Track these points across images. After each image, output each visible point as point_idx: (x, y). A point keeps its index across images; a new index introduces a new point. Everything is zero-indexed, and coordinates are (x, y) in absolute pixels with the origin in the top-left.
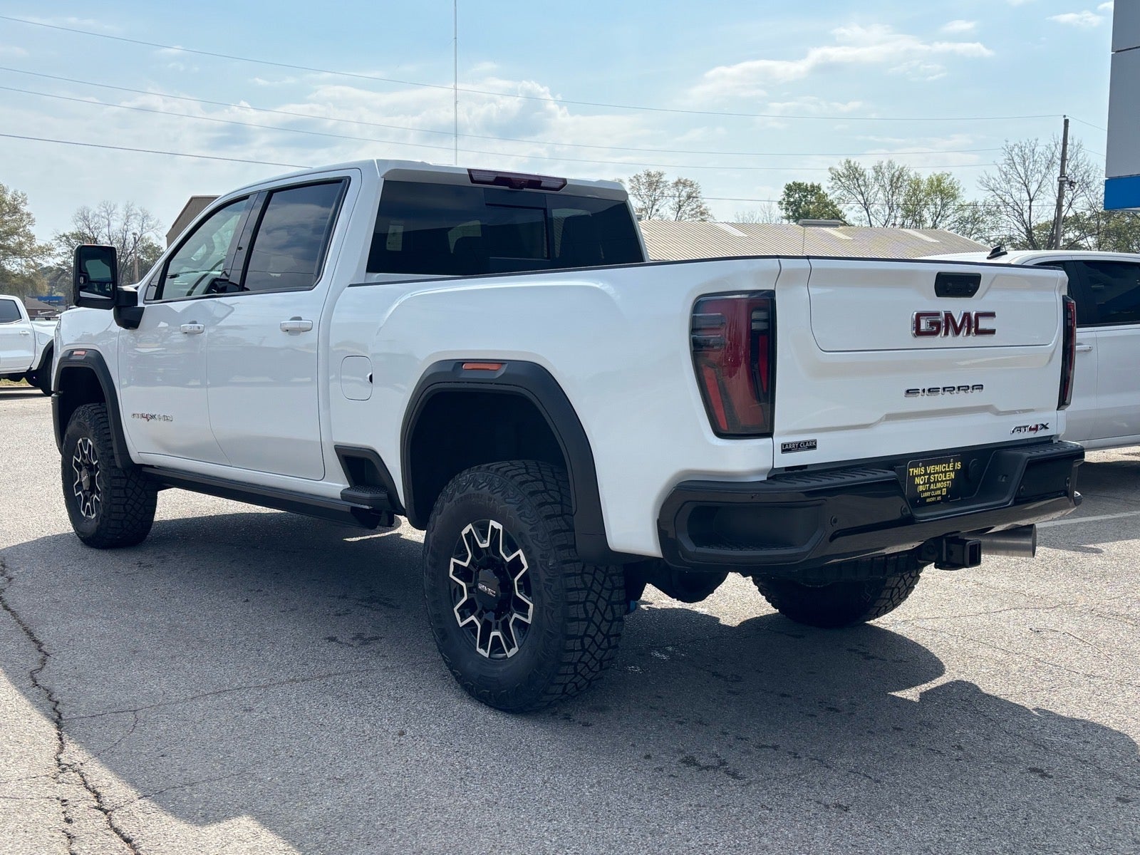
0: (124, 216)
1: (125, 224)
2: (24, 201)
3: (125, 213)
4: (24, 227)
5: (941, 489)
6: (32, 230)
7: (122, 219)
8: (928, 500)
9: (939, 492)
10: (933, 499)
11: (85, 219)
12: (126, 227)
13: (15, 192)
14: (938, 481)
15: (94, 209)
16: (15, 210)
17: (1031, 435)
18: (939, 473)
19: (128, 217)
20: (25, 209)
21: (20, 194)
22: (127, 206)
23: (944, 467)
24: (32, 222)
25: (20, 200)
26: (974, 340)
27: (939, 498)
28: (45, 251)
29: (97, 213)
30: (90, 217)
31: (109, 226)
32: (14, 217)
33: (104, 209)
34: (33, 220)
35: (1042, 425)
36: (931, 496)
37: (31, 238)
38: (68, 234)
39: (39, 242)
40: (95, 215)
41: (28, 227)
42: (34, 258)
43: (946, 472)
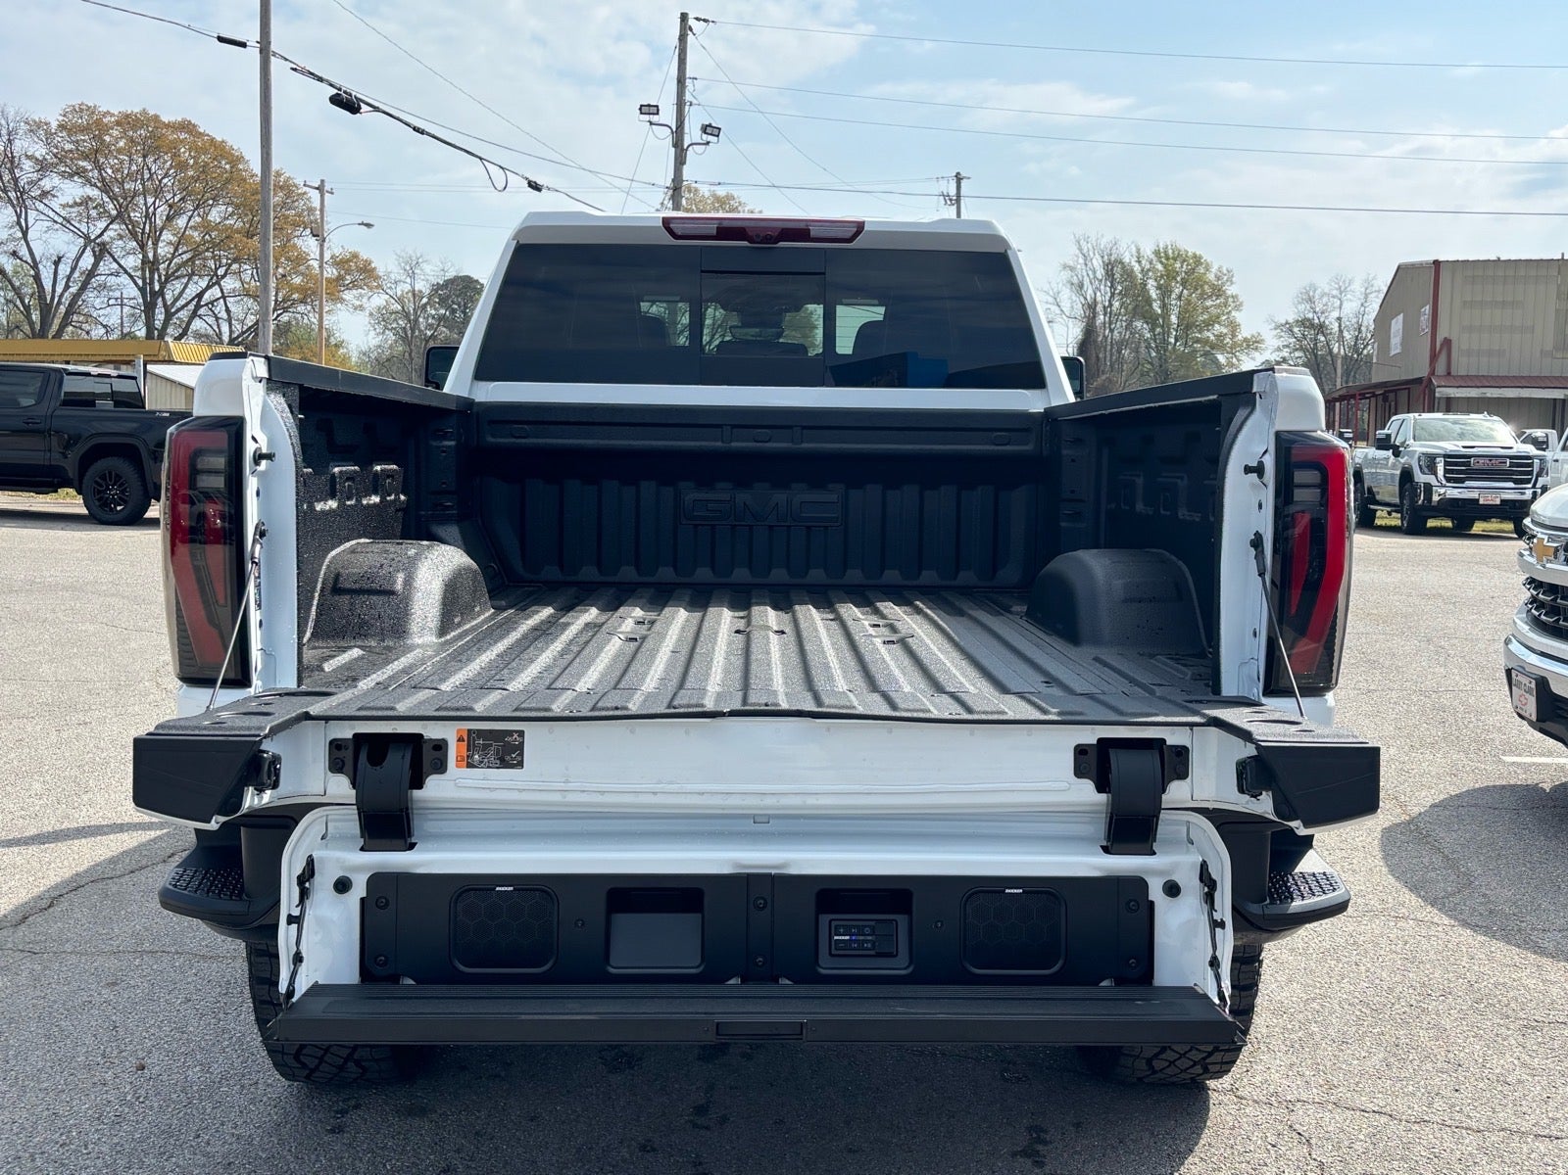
0: (1361, 294)
1: (1362, 305)
2: (1230, 281)
3: (1363, 290)
4: (1228, 313)
6: (1237, 316)
7: (1359, 299)
11: (1311, 300)
12: (1363, 309)
13: (1220, 270)
15: (1324, 285)
16: (1218, 292)
19: (1366, 296)
20: (1231, 290)
21: (1225, 272)
22: (1367, 281)
24: (1238, 308)
25: (1225, 278)
28: (1253, 344)
29: (1326, 290)
30: (1317, 297)
31: (1340, 308)
32: (1218, 301)
33: (1337, 286)
34: (1241, 305)
37: (1234, 327)
38: (1291, 321)
39: (1244, 333)
40: (1323, 294)
41: (1233, 313)
42: (1237, 354)
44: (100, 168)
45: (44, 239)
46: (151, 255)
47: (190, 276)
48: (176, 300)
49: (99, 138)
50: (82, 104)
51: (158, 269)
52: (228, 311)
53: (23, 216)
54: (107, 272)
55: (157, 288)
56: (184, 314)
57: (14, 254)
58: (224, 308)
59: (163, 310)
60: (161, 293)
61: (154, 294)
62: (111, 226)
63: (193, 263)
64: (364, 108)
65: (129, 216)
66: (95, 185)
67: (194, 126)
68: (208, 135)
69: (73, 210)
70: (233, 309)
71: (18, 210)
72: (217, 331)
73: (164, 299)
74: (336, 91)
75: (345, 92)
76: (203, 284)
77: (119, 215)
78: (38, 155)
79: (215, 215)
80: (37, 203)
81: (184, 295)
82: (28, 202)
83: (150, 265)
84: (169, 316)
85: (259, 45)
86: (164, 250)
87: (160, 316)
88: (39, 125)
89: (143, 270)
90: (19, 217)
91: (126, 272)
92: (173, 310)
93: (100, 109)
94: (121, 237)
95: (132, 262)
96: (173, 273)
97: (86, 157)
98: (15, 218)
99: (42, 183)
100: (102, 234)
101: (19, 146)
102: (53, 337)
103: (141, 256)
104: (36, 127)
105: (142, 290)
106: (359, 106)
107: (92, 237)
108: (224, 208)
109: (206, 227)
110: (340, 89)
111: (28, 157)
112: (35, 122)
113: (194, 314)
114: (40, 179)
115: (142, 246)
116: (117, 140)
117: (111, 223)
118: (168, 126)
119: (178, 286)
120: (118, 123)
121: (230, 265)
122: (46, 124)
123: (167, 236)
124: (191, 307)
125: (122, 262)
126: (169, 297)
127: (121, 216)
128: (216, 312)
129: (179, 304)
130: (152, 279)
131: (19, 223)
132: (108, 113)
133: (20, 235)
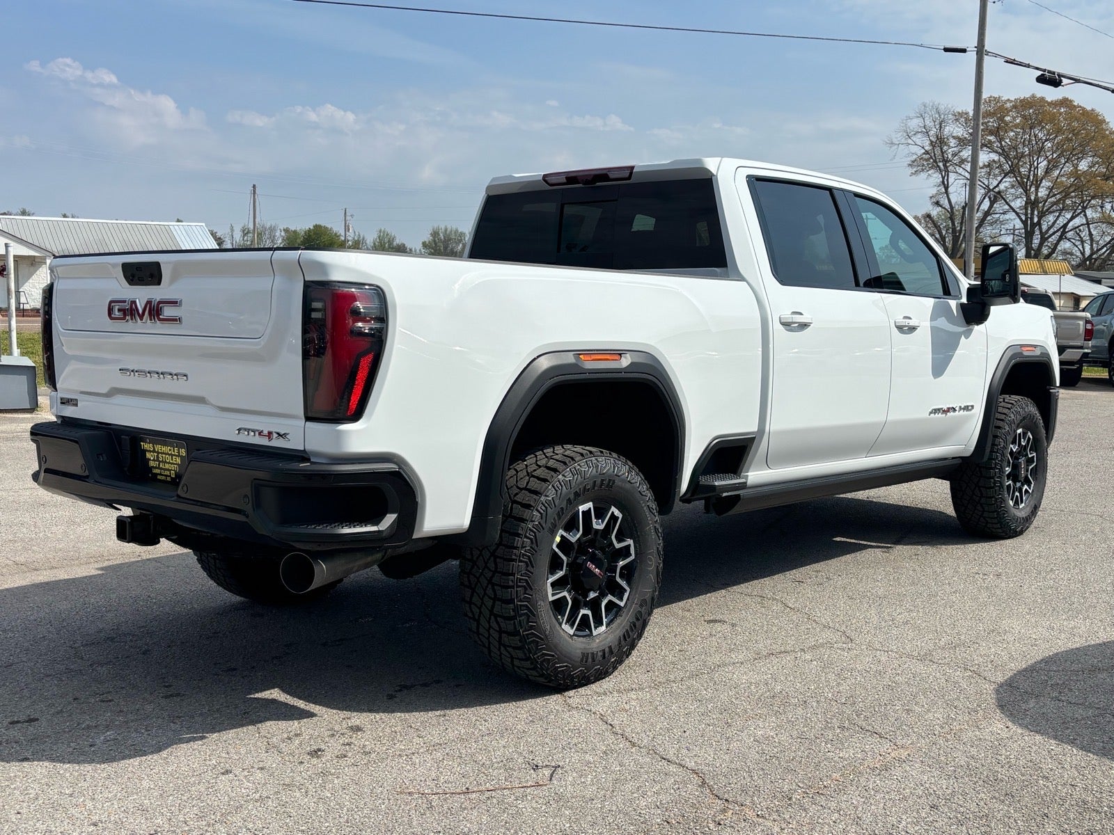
5: (170, 470)
8: (159, 477)
9: (168, 473)
10: (163, 478)
14: (166, 462)
17: (264, 441)
18: (166, 454)
23: (170, 450)
26: (159, 327)
27: (169, 479)
35: (278, 433)
36: (161, 474)
43: (172, 455)
44: (1001, 140)
45: (958, 192)
46: (1033, 198)
47: (1061, 210)
48: (1049, 229)
49: (1001, 119)
50: (991, 97)
51: (1038, 207)
52: (1091, 234)
53: (946, 178)
54: (1001, 212)
55: (1036, 220)
56: (1053, 239)
57: (937, 204)
58: (1088, 233)
59: (1039, 236)
60: (1039, 223)
61: (1033, 225)
62: (1004, 180)
63: (1064, 201)
64: (1065, 81)
65: (1019, 171)
66: (996, 152)
67: (1071, 101)
68: (1081, 107)
69: (983, 170)
70: (1094, 233)
71: (943, 174)
72: (1082, 249)
73: (1040, 229)
74: (1040, 73)
75: (1049, 72)
76: (1069, 216)
77: (1012, 171)
78: (960, 135)
79: (1083, 166)
80: (957, 168)
81: (1056, 225)
82: (951, 168)
83: (1032, 204)
84: (1044, 239)
85: (976, 49)
86: (1042, 193)
87: (1036, 241)
88: (961, 115)
89: (1026, 209)
90: (943, 178)
91: (1014, 211)
92: (1046, 236)
93: (1003, 99)
94: (1013, 187)
95: (1018, 203)
96: (1047, 210)
97: (991, 133)
98: (941, 179)
99: (961, 154)
100: (998, 185)
101: (947, 130)
102: (959, 258)
103: (1025, 199)
104: (959, 116)
105: (1024, 223)
106: (1061, 80)
107: (991, 188)
108: (1091, 159)
109: (1076, 174)
110: (1044, 71)
111: (954, 137)
112: (959, 113)
113: (1061, 238)
114: (959, 152)
115: (1026, 191)
116: (1014, 118)
117: (1004, 177)
118: (1050, 104)
119: (1051, 218)
120: (1015, 107)
121: (1090, 201)
122: (966, 114)
123: (1046, 183)
124: (1059, 234)
125: (1012, 204)
126: (1044, 227)
127: (1014, 171)
128: (1082, 236)
129: (1051, 231)
130: (1032, 214)
131: (943, 182)
132: (1008, 100)
133: (943, 190)
